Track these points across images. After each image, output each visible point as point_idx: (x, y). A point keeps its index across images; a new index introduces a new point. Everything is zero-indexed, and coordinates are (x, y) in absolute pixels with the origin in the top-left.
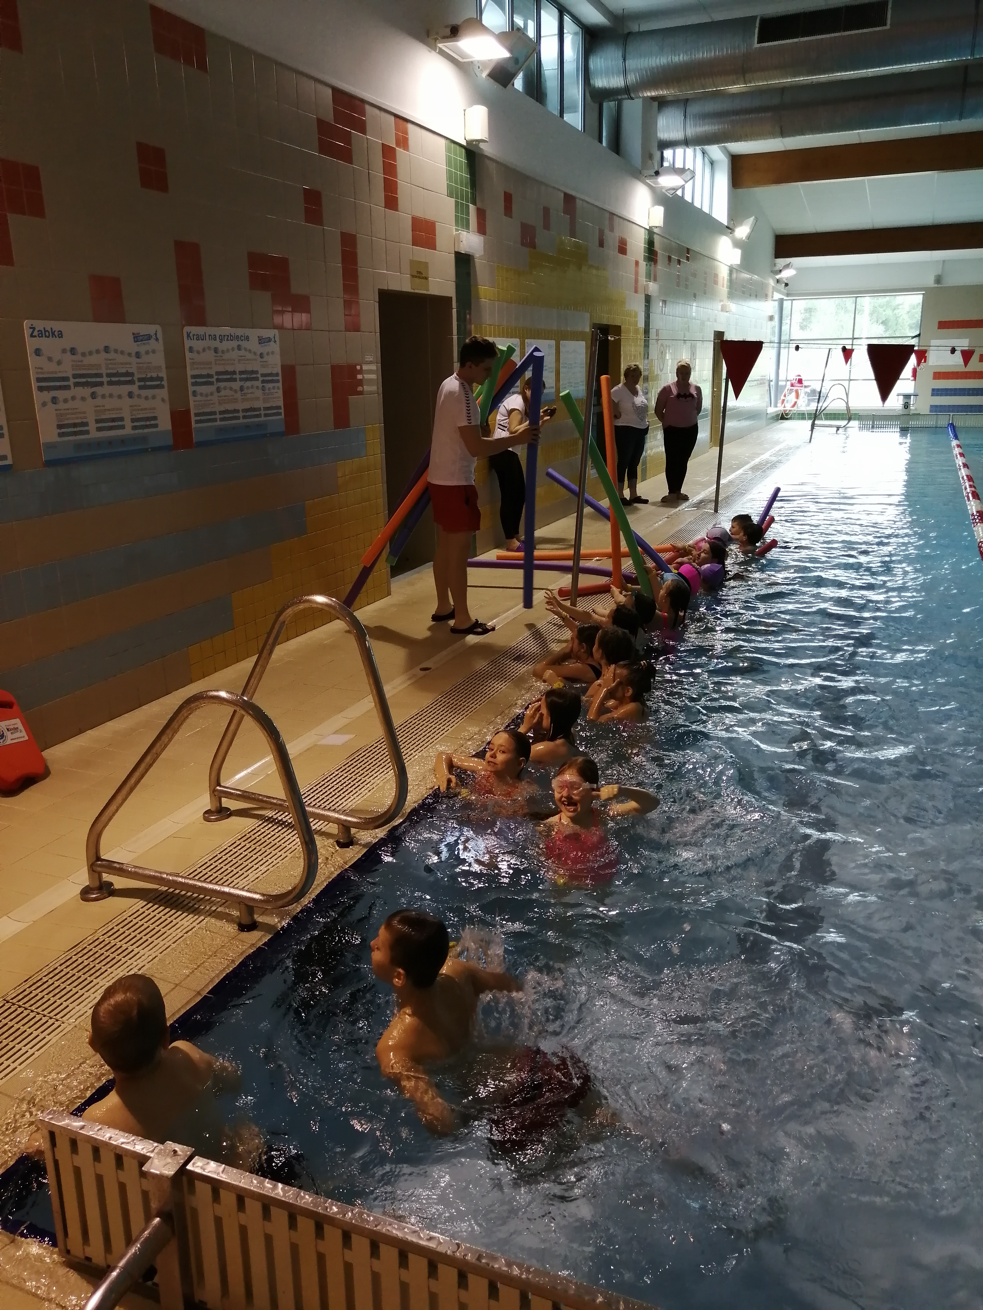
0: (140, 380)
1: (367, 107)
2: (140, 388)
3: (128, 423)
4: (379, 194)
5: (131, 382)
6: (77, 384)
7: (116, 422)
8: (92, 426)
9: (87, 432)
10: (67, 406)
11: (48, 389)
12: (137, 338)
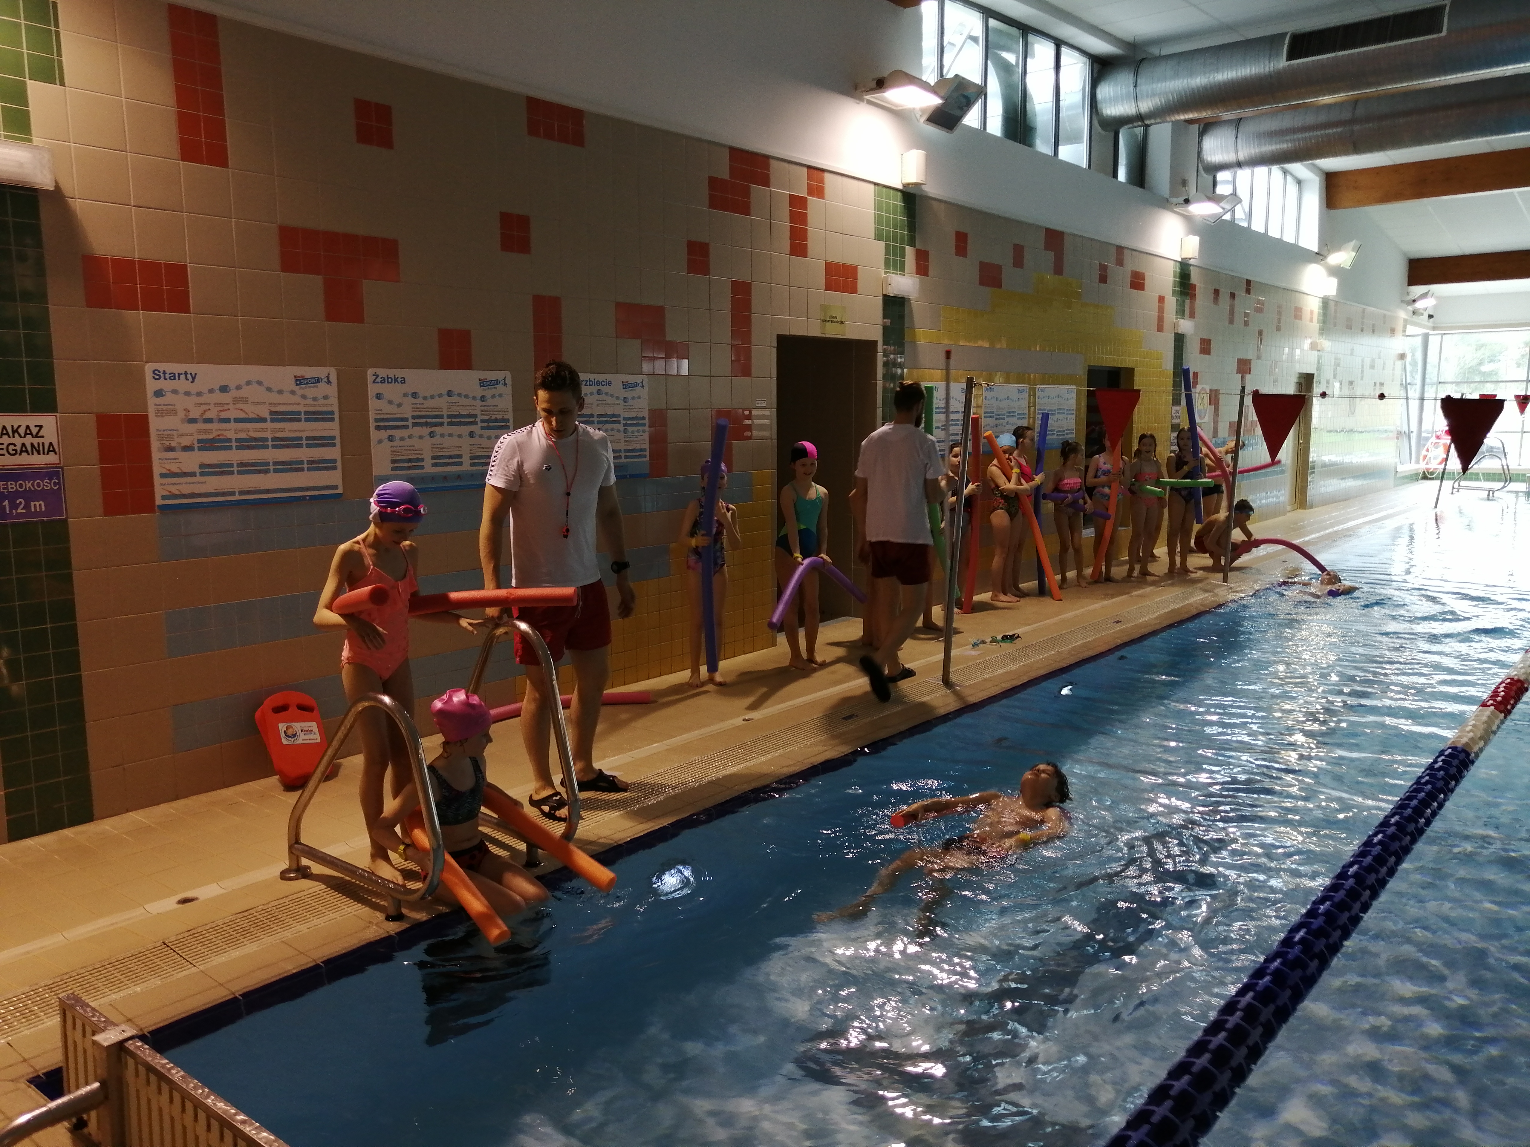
0: (483, 421)
1: (773, 163)
2: (483, 428)
3: (466, 460)
4: (784, 242)
5: (474, 423)
6: (415, 425)
7: (454, 459)
8: (428, 463)
9: (422, 467)
10: (402, 443)
11: (386, 428)
12: (483, 383)
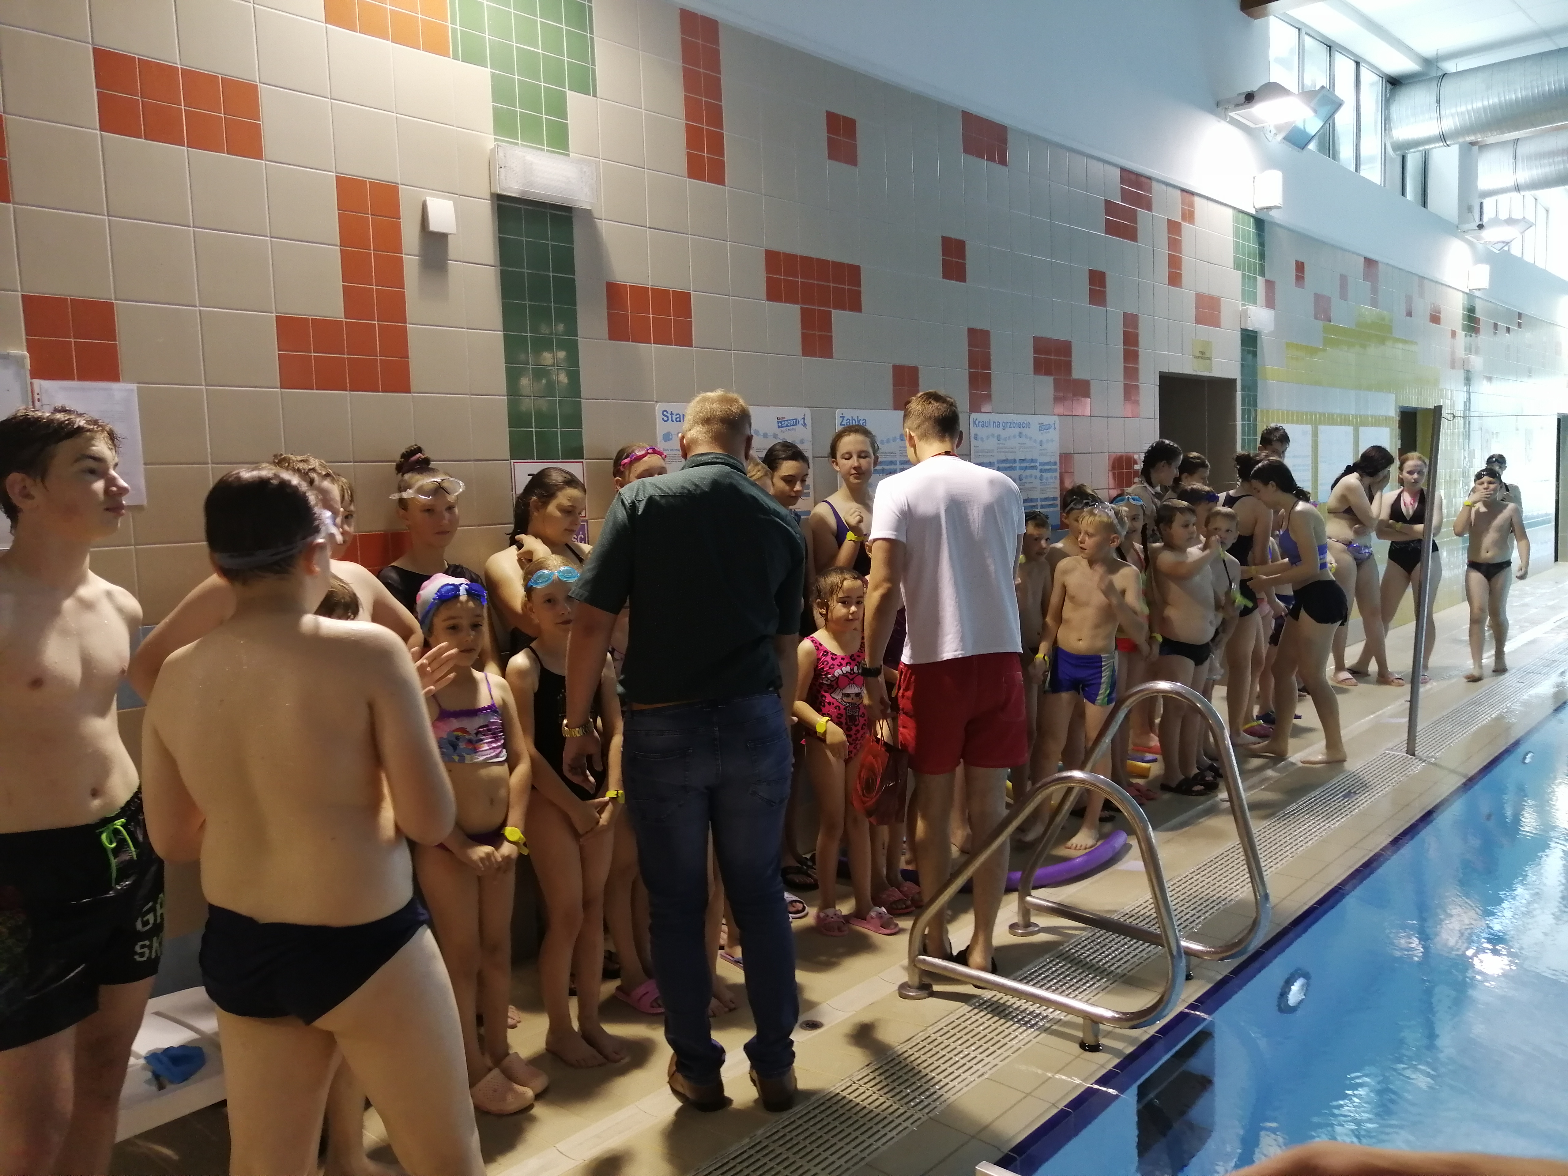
1: (1155, 185)
4: (1163, 272)
